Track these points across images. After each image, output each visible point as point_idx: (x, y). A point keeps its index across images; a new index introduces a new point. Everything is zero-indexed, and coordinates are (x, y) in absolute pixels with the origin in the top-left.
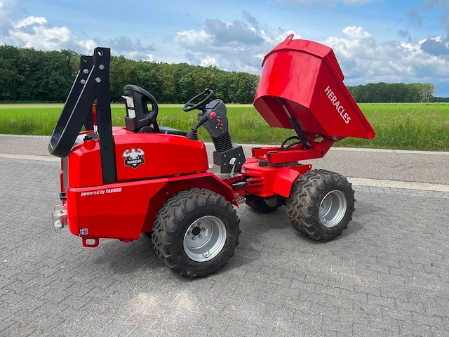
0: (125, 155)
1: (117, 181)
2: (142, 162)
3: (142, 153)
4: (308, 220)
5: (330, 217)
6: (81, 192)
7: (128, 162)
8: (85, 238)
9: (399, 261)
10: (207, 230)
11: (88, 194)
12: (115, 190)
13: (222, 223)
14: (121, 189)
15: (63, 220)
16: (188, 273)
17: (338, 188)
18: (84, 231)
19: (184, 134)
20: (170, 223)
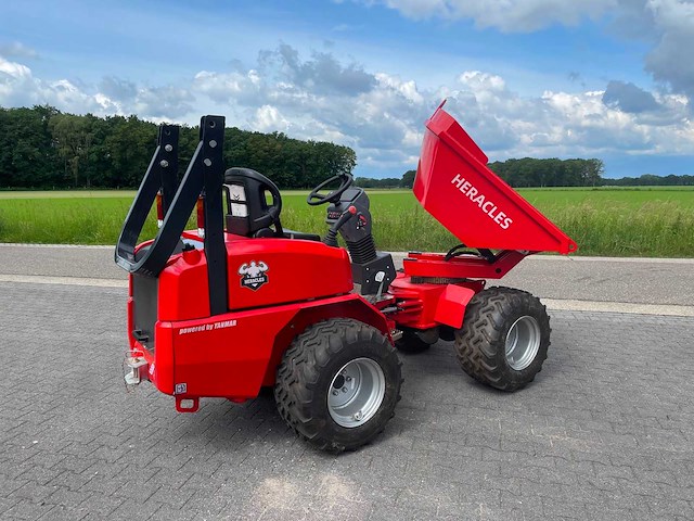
0: (241, 271)
1: (228, 311)
2: (265, 281)
3: (265, 268)
4: (490, 361)
5: (518, 355)
6: (178, 329)
7: (246, 282)
8: (179, 398)
9: (623, 415)
10: (353, 379)
11: (189, 330)
12: (227, 324)
13: (379, 368)
14: (235, 321)
15: (143, 373)
16: (334, 445)
17: (528, 312)
18: (181, 388)
19: (317, 238)
20: (309, 369)
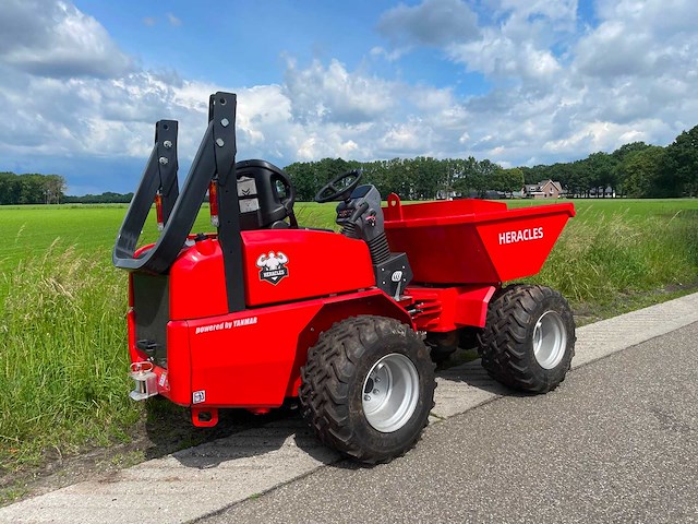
0: (260, 263)
1: (249, 307)
2: (286, 274)
3: (285, 260)
6: (195, 328)
11: (207, 329)
12: (247, 322)
14: (256, 319)
18: (199, 396)
